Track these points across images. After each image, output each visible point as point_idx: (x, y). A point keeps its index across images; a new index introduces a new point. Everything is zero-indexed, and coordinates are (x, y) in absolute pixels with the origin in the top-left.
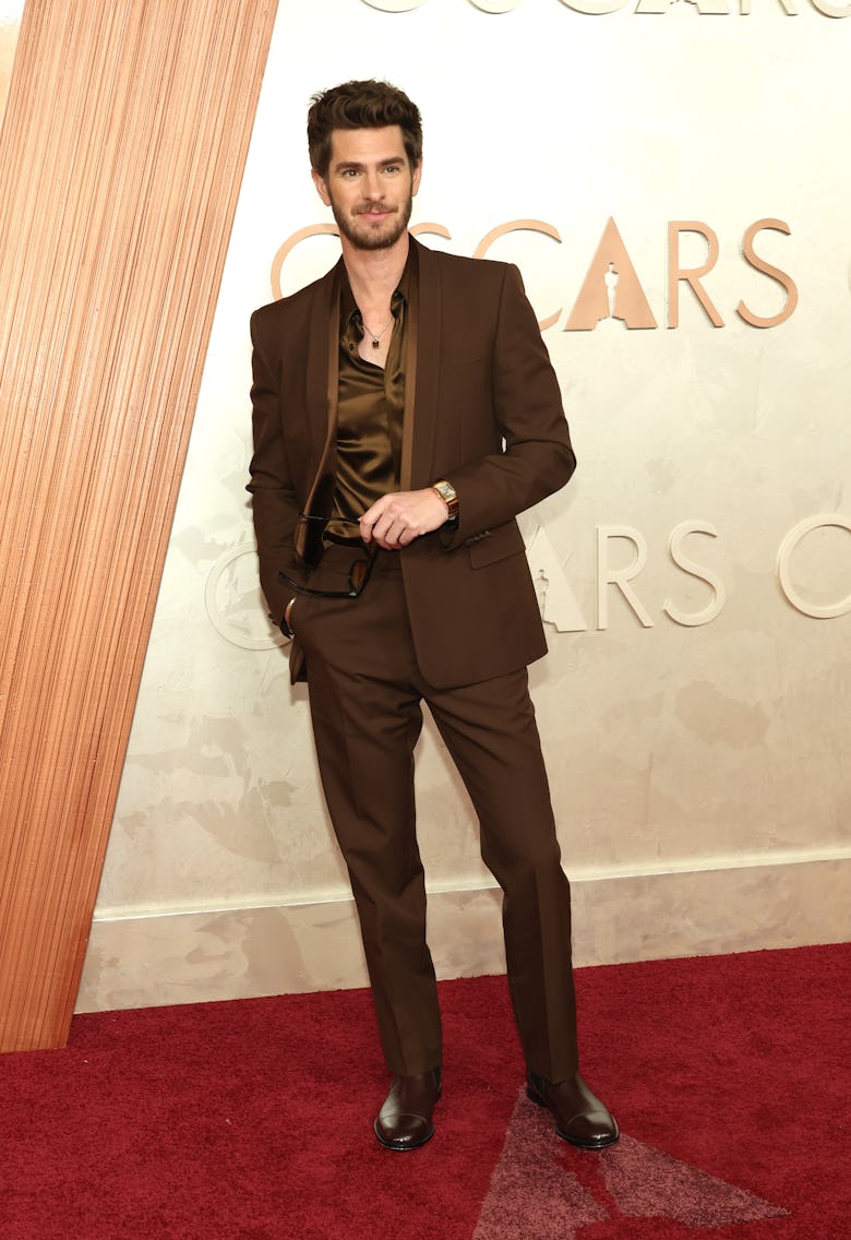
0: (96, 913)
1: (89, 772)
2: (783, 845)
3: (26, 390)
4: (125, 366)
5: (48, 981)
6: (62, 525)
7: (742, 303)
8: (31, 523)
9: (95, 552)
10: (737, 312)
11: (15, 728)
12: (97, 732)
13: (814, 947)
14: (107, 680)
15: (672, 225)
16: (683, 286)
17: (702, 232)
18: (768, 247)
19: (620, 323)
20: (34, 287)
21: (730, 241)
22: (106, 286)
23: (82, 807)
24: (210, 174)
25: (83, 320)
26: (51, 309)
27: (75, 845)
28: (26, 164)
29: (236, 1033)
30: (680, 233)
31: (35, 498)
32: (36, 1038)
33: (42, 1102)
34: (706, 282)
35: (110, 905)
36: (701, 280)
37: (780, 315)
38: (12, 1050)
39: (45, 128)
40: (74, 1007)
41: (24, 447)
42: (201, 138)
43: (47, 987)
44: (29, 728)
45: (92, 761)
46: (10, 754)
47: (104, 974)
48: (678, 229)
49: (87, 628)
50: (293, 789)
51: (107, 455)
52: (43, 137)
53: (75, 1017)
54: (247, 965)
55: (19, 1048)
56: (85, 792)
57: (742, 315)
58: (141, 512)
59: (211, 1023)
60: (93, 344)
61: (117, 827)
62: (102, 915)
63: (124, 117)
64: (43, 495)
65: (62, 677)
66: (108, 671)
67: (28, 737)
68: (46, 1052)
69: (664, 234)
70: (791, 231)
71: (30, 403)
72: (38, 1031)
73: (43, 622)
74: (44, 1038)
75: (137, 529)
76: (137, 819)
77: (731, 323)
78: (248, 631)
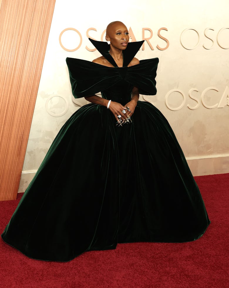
0: (22, 172)
1: (21, 142)
3: (7, 62)
4: (28, 57)
5: (12, 186)
6: (15, 91)
7: (158, 45)
8: (8, 90)
9: (22, 96)
10: (157, 47)
11: (5, 133)
12: (22, 134)
14: (24, 123)
16: (145, 41)
17: (149, 30)
18: (163, 33)
20: (8, 40)
21: (155, 32)
22: (23, 40)
23: (19, 149)
24: (45, 17)
25: (19, 48)
26: (12, 45)
27: (18, 157)
28: (6, 15)
30: (145, 31)
31: (9, 85)
32: (10, 198)
33: (10, 211)
35: (26, 170)
36: (149, 40)
37: (165, 48)
38: (4, 200)
39: (10, 6)
40: (18, 191)
41: (6, 74)
44: (8, 133)
45: (21, 140)
46: (4, 138)
47: (24, 184)
48: (144, 29)
49: (20, 112)
51: (24, 76)
52: (10, 9)
53: (18, 194)
55: (6, 200)
56: (20, 146)
58: (31, 88)
60: (21, 52)
61: (27, 154)
62: (24, 172)
63: (27, 5)
64: (11, 84)
65: (15, 122)
66: (25, 121)
67: (8, 135)
68: (12, 201)
69: (141, 31)
70: (168, 30)
71: (8, 65)
72: (10, 196)
73: (11, 111)
74: (11, 198)
75: (31, 91)
76: (31, 152)
77: (156, 49)
78: (54, 113)
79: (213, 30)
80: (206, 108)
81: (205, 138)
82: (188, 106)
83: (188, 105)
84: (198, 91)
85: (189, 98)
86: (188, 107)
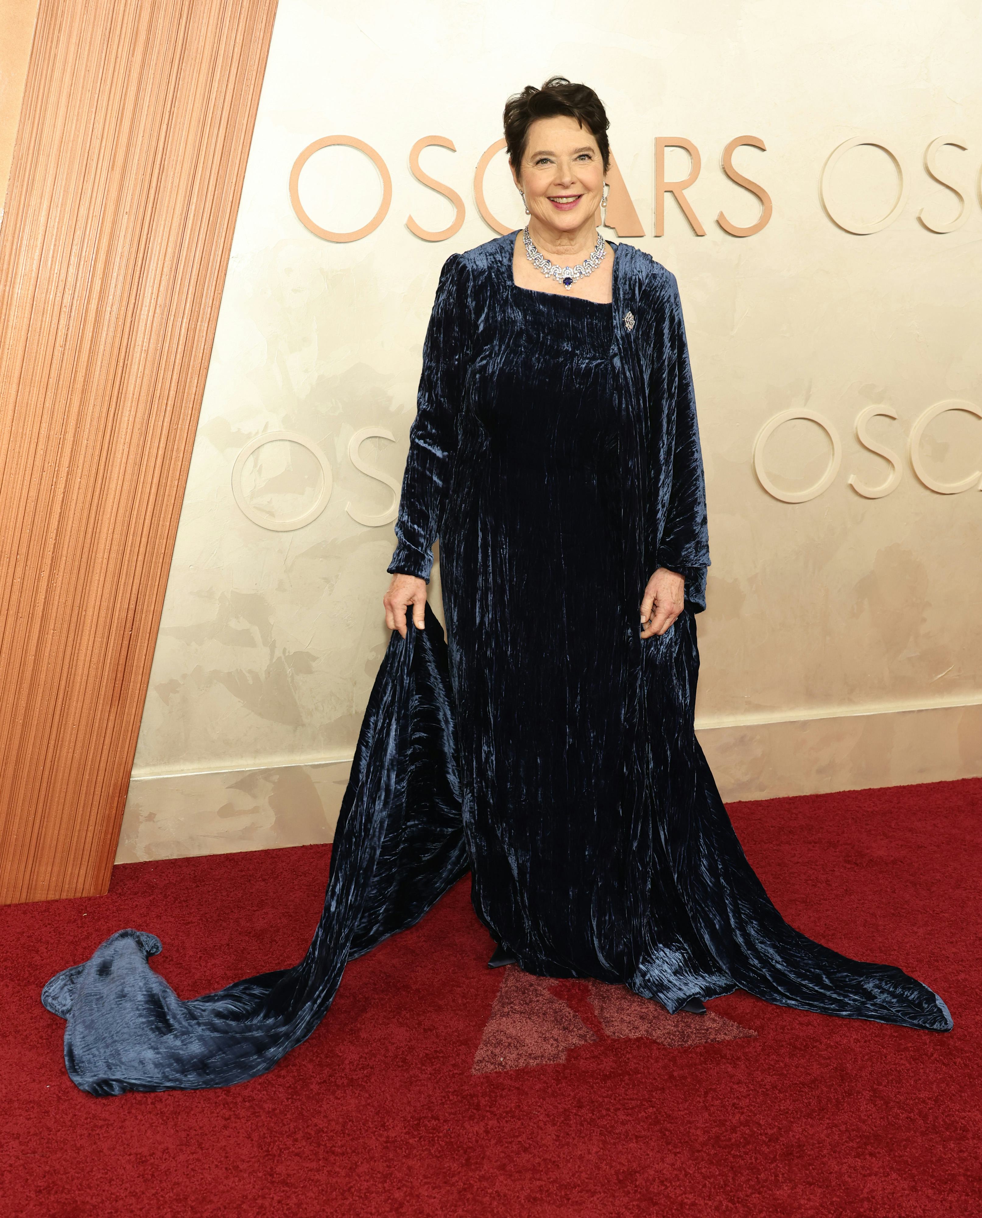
0: (133, 773)
1: (126, 643)
2: (758, 708)
3: (61, 288)
4: (153, 267)
5: (90, 835)
6: (96, 415)
7: (721, 214)
8: (67, 413)
9: (128, 440)
10: (718, 222)
11: (56, 603)
12: (132, 606)
13: (784, 798)
14: (141, 558)
15: (658, 140)
16: (668, 197)
17: (685, 147)
18: (746, 162)
19: (612, 230)
20: (66, 191)
21: (712, 156)
22: (134, 190)
23: (120, 675)
24: (231, 86)
25: (114, 222)
26: (83, 211)
27: (114, 710)
28: (57, 74)
29: (264, 880)
30: (666, 149)
31: (71, 390)
32: (80, 886)
33: (84, 944)
34: (690, 195)
35: (147, 765)
36: (685, 192)
37: (757, 226)
38: (57, 897)
39: (74, 40)
40: (114, 858)
41: (60, 341)
42: (221, 52)
43: (89, 840)
44: (69, 603)
45: (128, 633)
47: (142, 827)
48: (664, 144)
49: (121, 511)
50: (314, 659)
51: (138, 349)
52: (72, 48)
53: (116, 867)
54: (273, 819)
55: (64, 896)
56: (122, 661)
57: (722, 225)
58: (170, 402)
59: (242, 871)
60: (122, 246)
61: (152, 694)
62: (139, 774)
63: (149, 31)
64: (79, 386)
65: (99, 555)
66: (142, 549)
67: (68, 611)
68: (89, 899)
69: (649, 151)
70: (767, 148)
71: (65, 301)
72: (81, 880)
73: (80, 505)
74: (87, 886)
75: (167, 420)
76: (172, 687)
77: (713, 232)
78: (272, 514)
79: (964, 149)
80: (928, 493)
81: (924, 620)
82: (850, 482)
83: (852, 479)
84: (893, 418)
85: (858, 447)
86: (851, 486)
